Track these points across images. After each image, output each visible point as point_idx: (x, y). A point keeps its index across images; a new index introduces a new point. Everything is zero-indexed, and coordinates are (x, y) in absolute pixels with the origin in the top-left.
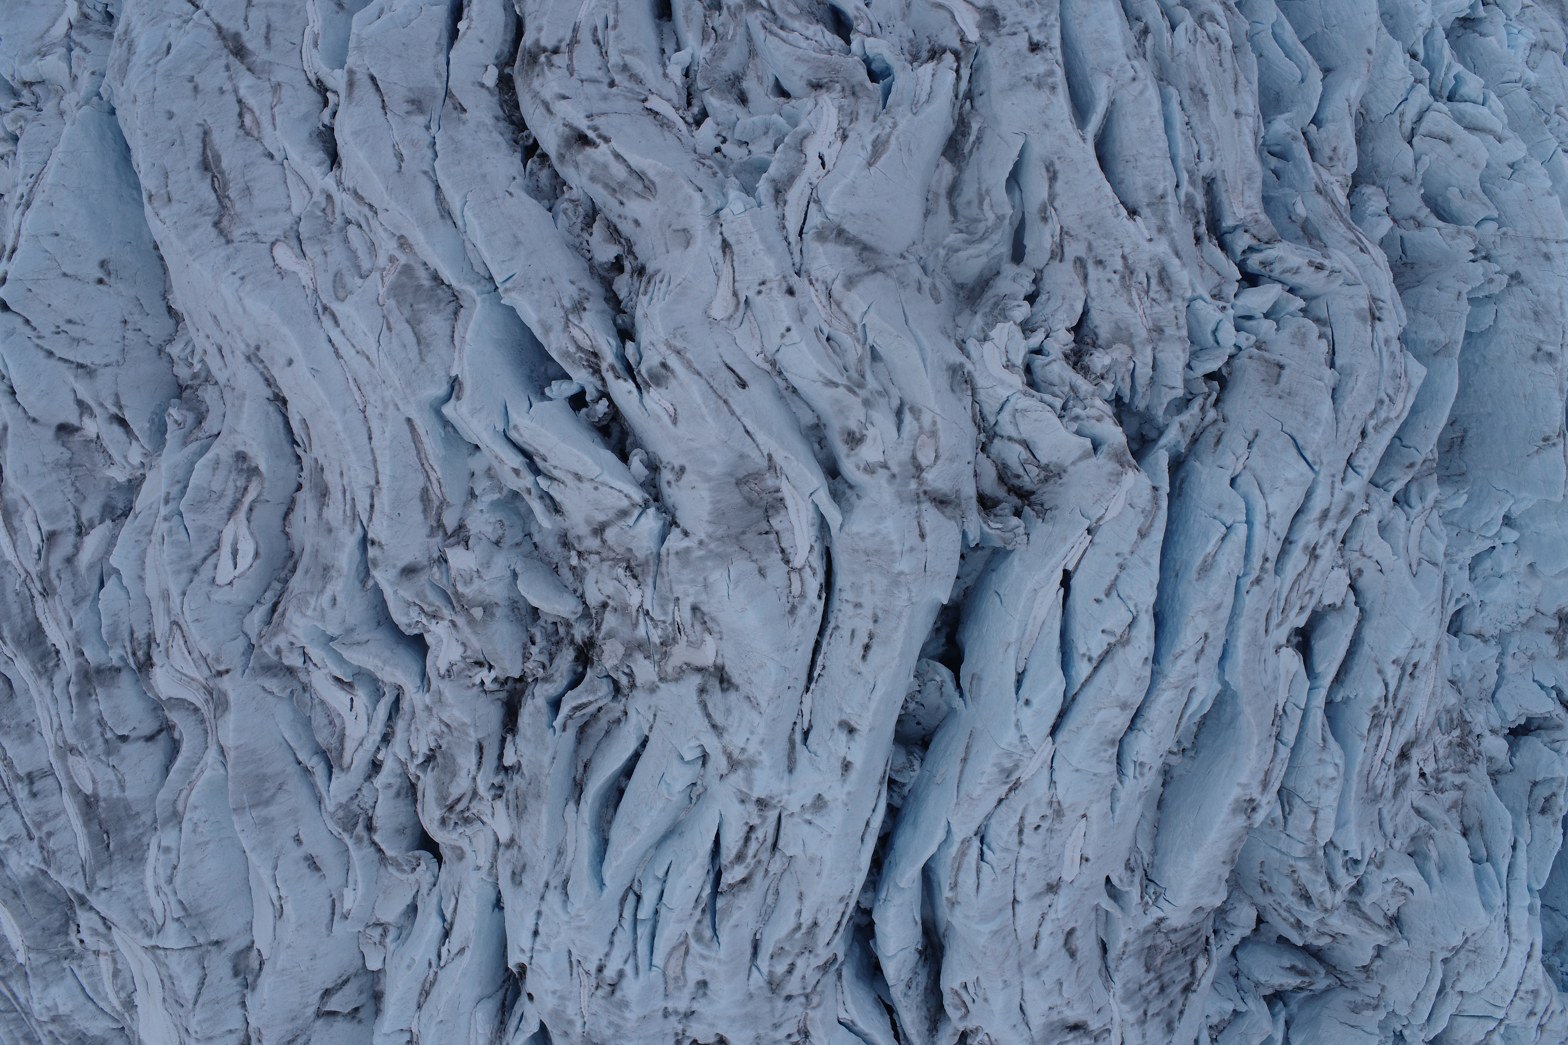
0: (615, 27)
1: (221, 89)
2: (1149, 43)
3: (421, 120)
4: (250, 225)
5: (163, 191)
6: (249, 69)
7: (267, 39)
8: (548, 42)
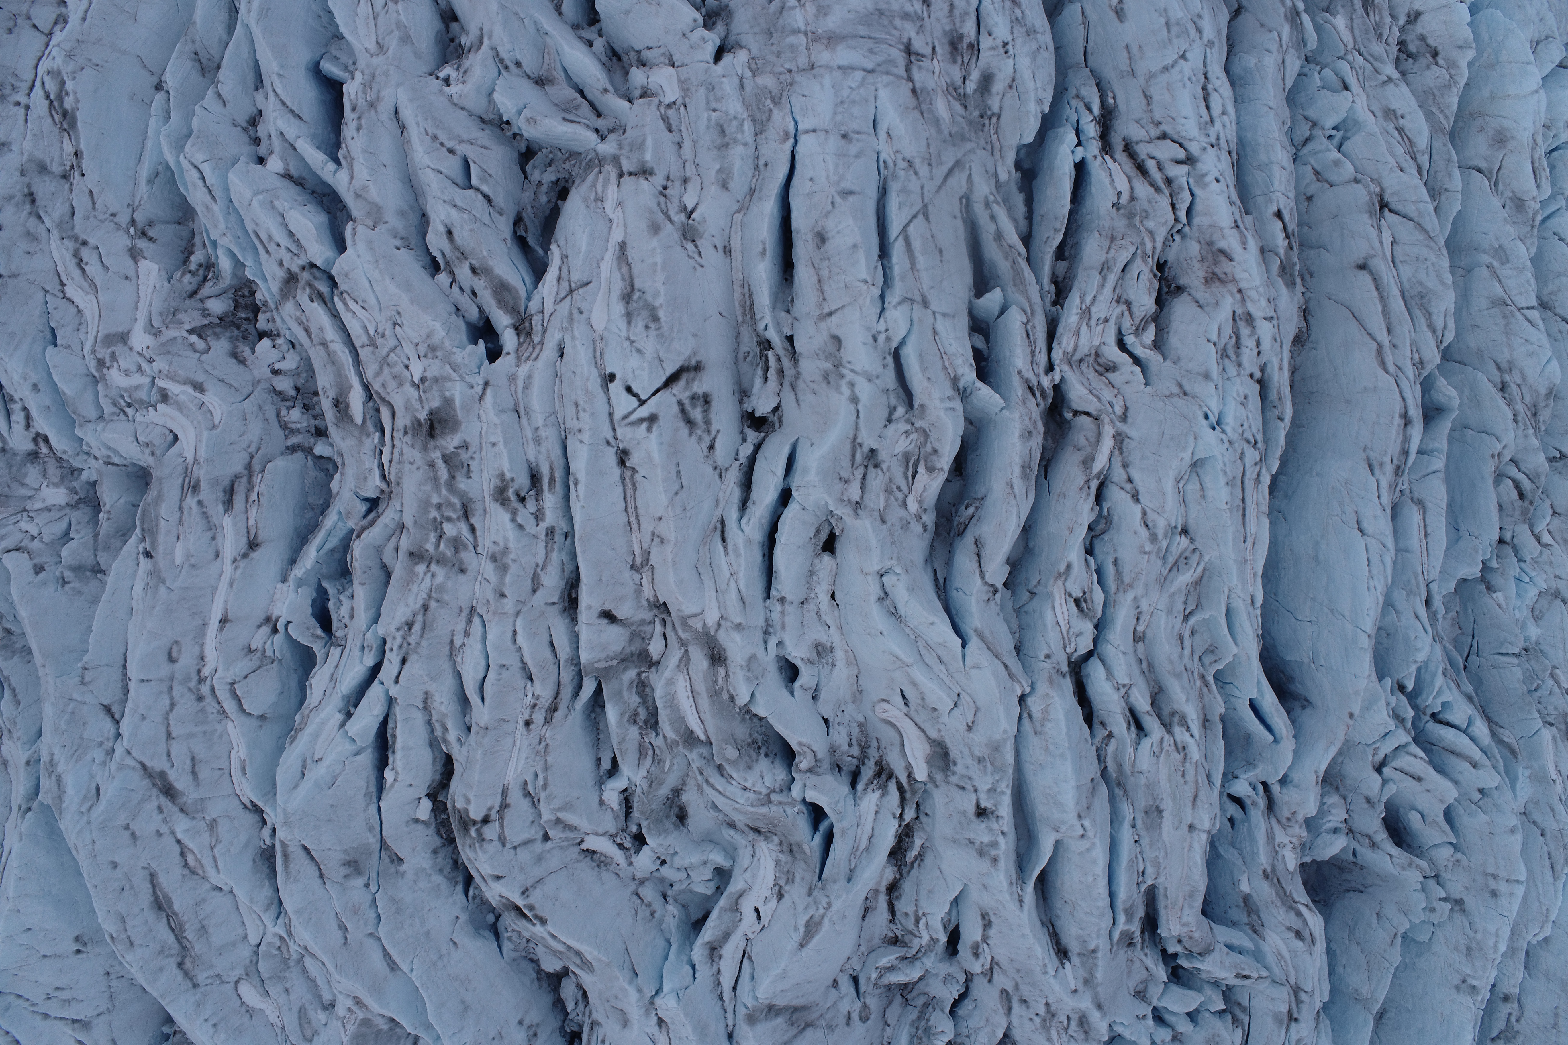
0: (545, 786)
1: (158, 831)
2: (1111, 748)
3: (360, 882)
4: (211, 966)
5: (124, 936)
6: (182, 810)
7: (194, 773)
8: (475, 813)
